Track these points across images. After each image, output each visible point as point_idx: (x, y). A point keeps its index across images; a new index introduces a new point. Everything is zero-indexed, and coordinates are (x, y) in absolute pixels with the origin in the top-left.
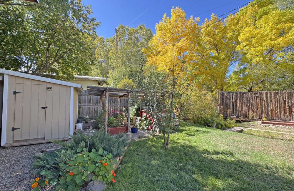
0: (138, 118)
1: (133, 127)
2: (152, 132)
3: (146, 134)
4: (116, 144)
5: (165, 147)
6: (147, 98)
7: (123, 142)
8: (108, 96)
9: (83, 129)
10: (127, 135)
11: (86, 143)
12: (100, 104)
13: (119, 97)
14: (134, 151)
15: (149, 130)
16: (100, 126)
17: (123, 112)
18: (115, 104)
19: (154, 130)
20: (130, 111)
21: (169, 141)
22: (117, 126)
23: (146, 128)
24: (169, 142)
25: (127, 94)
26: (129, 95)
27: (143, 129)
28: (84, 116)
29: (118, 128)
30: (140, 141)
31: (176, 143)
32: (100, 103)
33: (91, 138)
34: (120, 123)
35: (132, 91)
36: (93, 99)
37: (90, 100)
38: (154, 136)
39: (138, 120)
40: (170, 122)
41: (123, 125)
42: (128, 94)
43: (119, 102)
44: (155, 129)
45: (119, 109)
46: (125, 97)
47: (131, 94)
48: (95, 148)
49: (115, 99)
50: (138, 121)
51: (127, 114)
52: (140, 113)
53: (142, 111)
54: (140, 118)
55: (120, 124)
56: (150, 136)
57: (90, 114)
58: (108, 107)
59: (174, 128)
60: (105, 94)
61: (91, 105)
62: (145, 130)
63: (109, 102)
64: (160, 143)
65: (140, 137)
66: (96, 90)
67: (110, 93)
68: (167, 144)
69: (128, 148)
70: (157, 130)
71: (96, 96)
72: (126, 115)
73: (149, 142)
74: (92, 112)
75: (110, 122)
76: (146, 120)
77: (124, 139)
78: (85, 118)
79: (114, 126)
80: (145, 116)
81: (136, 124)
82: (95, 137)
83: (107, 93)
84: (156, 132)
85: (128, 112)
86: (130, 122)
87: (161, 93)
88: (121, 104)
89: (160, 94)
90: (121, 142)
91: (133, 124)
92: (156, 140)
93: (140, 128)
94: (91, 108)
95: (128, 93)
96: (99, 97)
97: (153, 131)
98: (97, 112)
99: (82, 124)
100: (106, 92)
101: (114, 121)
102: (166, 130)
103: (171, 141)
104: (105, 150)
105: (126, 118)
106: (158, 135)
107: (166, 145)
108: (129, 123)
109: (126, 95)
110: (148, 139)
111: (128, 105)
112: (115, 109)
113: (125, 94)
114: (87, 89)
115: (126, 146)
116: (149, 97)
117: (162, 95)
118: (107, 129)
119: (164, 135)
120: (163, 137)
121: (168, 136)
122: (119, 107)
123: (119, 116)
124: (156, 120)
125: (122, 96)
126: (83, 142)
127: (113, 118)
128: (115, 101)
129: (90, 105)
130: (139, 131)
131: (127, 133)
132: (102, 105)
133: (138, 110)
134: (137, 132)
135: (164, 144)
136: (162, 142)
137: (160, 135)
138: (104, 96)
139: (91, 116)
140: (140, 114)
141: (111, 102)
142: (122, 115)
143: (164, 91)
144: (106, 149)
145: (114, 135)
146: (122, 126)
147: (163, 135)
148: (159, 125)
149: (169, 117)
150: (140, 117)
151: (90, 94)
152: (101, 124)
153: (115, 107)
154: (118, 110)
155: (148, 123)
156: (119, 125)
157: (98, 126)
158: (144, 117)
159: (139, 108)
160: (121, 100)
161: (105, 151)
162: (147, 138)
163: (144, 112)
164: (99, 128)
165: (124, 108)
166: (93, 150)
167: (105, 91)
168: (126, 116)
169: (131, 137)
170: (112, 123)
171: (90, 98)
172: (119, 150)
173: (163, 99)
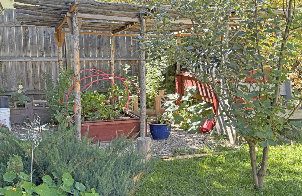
0: (170, 96)
1: (155, 123)
2: (215, 139)
3: (194, 144)
4: (108, 166)
5: (254, 182)
6: (200, 34)
7: (128, 161)
8: (77, 29)
9: (11, 125)
10: (139, 144)
11: (26, 159)
12: (57, 54)
13: (113, 33)
14: (161, 187)
15: (204, 133)
16: (58, 117)
17: (124, 77)
18: (102, 52)
19: (219, 133)
20: (146, 74)
21: (267, 167)
22: (109, 118)
23: (194, 126)
24: (265, 170)
25: (136, 20)
26: (145, 24)
27: (186, 130)
28: (13, 89)
29: (113, 123)
30: (176, 162)
31: (289, 172)
32: (54, 51)
33: (39, 148)
34: (117, 109)
35: (152, 11)
36: (33, 36)
37: (26, 41)
38: (220, 149)
39: (171, 102)
40: (271, 109)
41: (127, 115)
42: (141, 21)
43: (113, 47)
44: (222, 131)
45: (113, 67)
46: (131, 30)
47: (148, 20)
48: (50, 174)
49: (99, 37)
50: (170, 105)
51: (137, 85)
52: (177, 82)
53: (182, 76)
54: (176, 96)
55: (117, 112)
56: (206, 149)
57: (28, 82)
58: (80, 61)
59: (286, 127)
60: (69, 22)
61: (30, 55)
62: (193, 132)
63: (81, 46)
64: (238, 169)
65: (175, 152)
66: (41, 9)
67: (83, 19)
68: (260, 175)
69: (141, 179)
70: (230, 131)
71: (42, 29)
72: (134, 86)
73: (205, 167)
74: (33, 76)
75: (88, 106)
76: (194, 103)
77: (131, 155)
78: (13, 94)
79: (99, 119)
80: (191, 92)
81: (166, 113)
82: (49, 145)
83: (74, 19)
84: (227, 138)
85: (139, 79)
86: (148, 107)
87: (249, 16)
88: (120, 53)
89: (244, 18)
90: (122, 162)
91: (155, 115)
92: (224, 161)
93: (177, 126)
94: (31, 63)
95: (138, 16)
96: (51, 30)
97: (215, 134)
98: (49, 77)
99: (9, 110)
100: (72, 13)
101: (100, 102)
102: (258, 134)
103: (274, 166)
104: (80, 182)
105: (134, 97)
106: (231, 149)
107: (256, 178)
108: (144, 109)
109: (132, 23)
110: (202, 157)
111: (139, 56)
112: (100, 69)
113: (130, 20)
114: (15, 6)
115: (136, 174)
116: (206, 30)
117: (253, 20)
118: (80, 125)
119: (252, 148)
120: (248, 155)
121: (265, 150)
122: (113, 61)
123: (115, 88)
124: (226, 102)
125: (122, 28)
126: (16, 156)
127: (95, 95)
128: (100, 44)
129: (26, 56)
130: (173, 133)
131: (139, 139)
132: (61, 55)
133: (171, 71)
134: (167, 137)
135: (248, 173)
136: (243, 168)
137: (239, 147)
138: (66, 29)
139: (31, 88)
140: (177, 86)
141: (87, 47)
142: (122, 87)
143: (258, 9)
144: (81, 179)
145: (102, 144)
146: (124, 118)
147: (247, 148)
148: (236, 117)
149: (271, 93)
150: (177, 94)
151: (24, 22)
152: (64, 110)
153: (100, 62)
154: (110, 73)
155: (201, 111)
156: (113, 116)
157: (54, 118)
158: (189, 94)
159: (175, 66)
160: (117, 40)
161: (77, 183)
162: (197, 155)
163: (189, 78)
164: (57, 123)
165: (129, 67)
166: (46, 179)
167: (67, 10)
168: (134, 91)
169: (149, 149)
170: (93, 110)
171: (26, 34)
172: (117, 182)
173: (255, 35)
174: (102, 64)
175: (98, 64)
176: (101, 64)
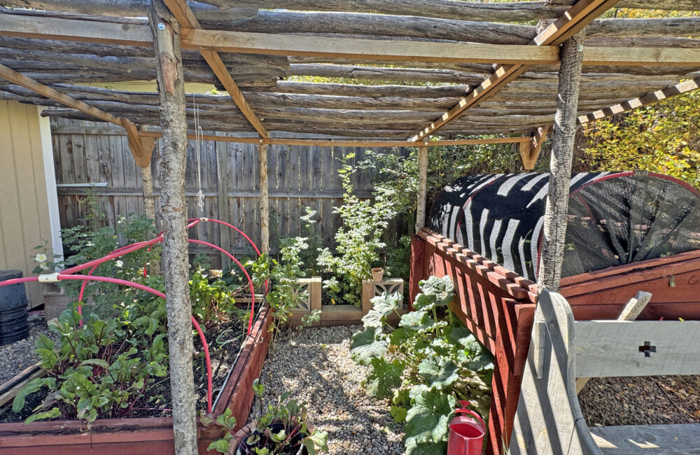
53: (424, 240)
112: (283, 212)
153: (283, 200)
160: (315, 160)
163: (437, 250)
174: (288, 204)
175: (280, 203)
176: (286, 204)
